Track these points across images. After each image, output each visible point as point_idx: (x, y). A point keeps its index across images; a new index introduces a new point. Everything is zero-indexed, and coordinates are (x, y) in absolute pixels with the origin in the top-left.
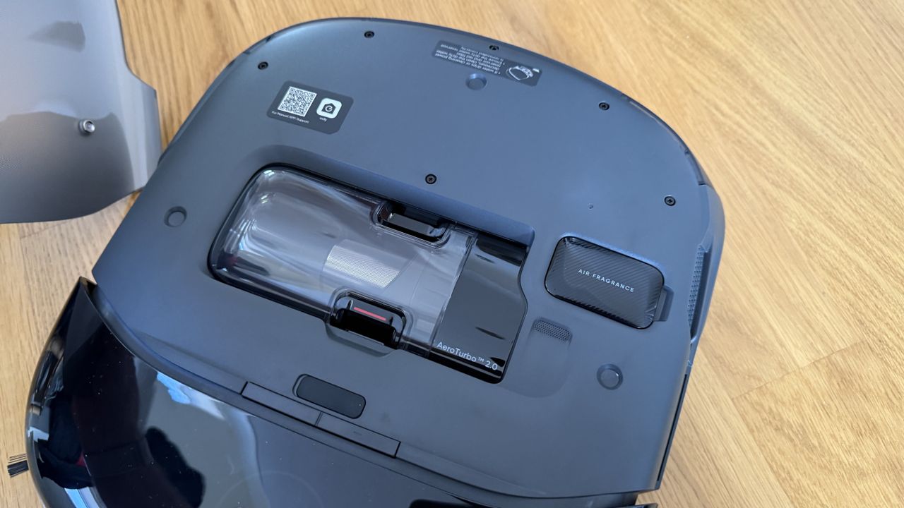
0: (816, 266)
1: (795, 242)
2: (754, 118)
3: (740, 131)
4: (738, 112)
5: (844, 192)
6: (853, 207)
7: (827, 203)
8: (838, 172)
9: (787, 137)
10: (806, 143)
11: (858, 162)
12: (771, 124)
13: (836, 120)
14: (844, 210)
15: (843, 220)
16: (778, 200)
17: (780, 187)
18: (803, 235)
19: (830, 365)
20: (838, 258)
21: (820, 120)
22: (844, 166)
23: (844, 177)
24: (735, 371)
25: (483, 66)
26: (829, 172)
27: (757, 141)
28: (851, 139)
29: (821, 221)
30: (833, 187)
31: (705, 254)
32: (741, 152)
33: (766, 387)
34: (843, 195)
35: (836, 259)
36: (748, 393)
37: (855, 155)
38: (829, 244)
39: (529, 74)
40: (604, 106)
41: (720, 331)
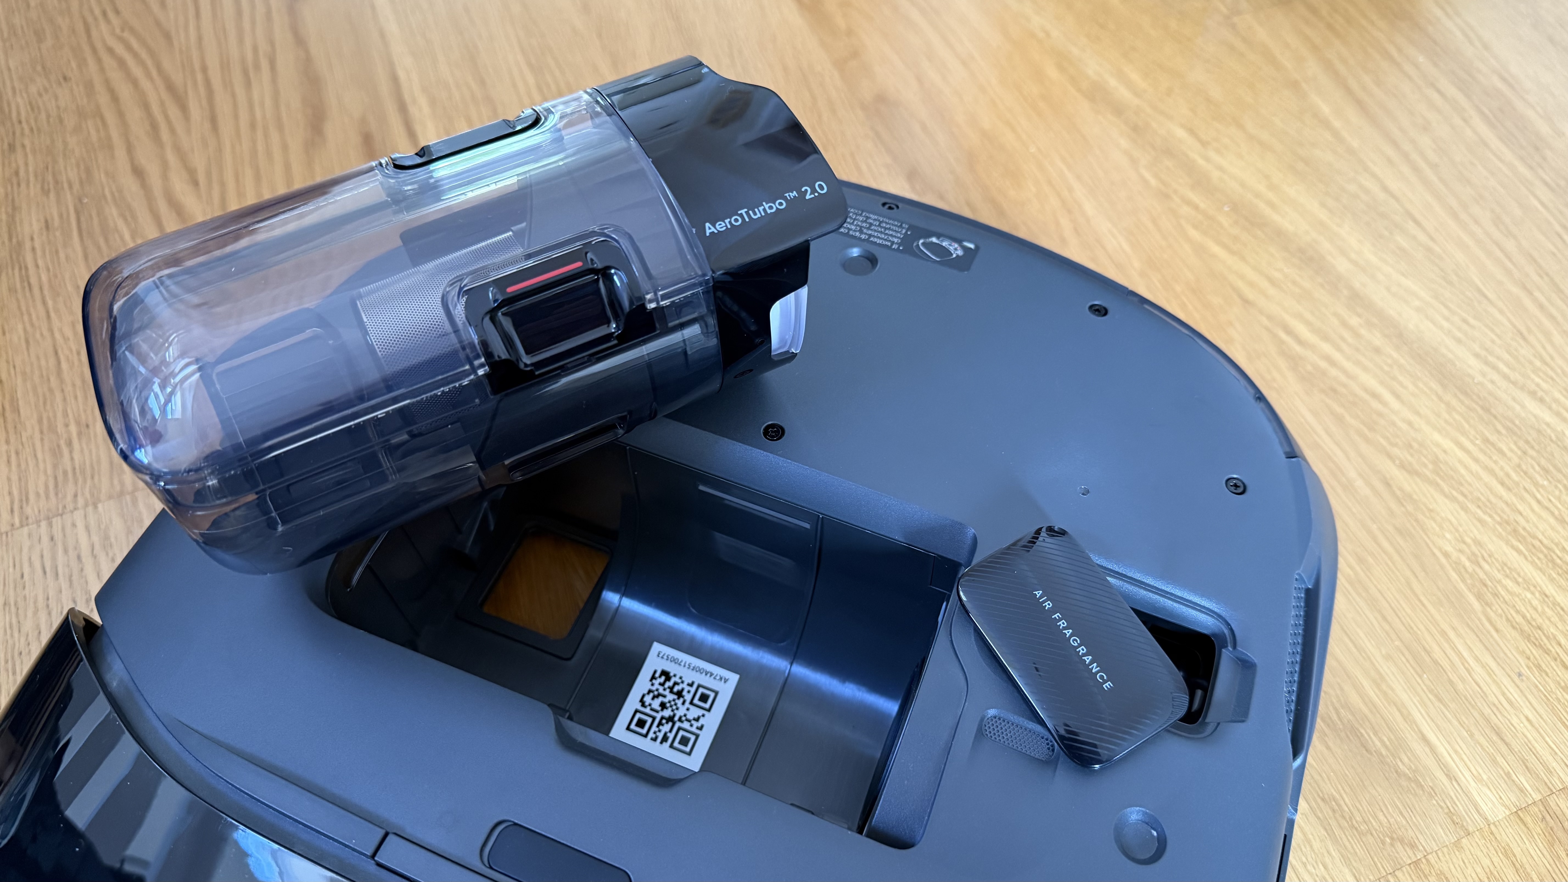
0: (1501, 624)
1: (1454, 575)
2: (1357, 350)
3: (1333, 372)
4: (1326, 338)
5: (1536, 484)
6: (1556, 513)
7: (1507, 503)
8: (1519, 448)
9: (1421, 385)
10: (1455, 395)
11: (1553, 430)
12: (1389, 361)
13: (1506, 356)
14: (1540, 517)
15: (1541, 537)
16: (1415, 497)
17: (1417, 473)
18: (1467, 564)
19: (1548, 818)
20: (1540, 609)
21: (1477, 356)
22: (1530, 439)
23: (1532, 458)
24: (1363, 827)
25: (870, 236)
26: (1505, 449)
27: (1366, 390)
28: (1537, 389)
29: (1500, 536)
30: (1513, 475)
31: (1308, 591)
32: (1339, 410)
33: (1427, 861)
34: (1535, 490)
35: (1536, 609)
36: (1393, 874)
37: (1547, 417)
38: (1520, 580)
39: (956, 250)
40: (1097, 310)
41: (1328, 748)
